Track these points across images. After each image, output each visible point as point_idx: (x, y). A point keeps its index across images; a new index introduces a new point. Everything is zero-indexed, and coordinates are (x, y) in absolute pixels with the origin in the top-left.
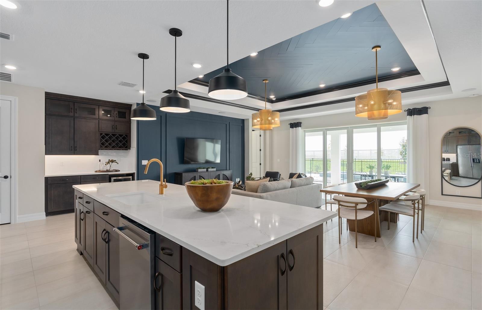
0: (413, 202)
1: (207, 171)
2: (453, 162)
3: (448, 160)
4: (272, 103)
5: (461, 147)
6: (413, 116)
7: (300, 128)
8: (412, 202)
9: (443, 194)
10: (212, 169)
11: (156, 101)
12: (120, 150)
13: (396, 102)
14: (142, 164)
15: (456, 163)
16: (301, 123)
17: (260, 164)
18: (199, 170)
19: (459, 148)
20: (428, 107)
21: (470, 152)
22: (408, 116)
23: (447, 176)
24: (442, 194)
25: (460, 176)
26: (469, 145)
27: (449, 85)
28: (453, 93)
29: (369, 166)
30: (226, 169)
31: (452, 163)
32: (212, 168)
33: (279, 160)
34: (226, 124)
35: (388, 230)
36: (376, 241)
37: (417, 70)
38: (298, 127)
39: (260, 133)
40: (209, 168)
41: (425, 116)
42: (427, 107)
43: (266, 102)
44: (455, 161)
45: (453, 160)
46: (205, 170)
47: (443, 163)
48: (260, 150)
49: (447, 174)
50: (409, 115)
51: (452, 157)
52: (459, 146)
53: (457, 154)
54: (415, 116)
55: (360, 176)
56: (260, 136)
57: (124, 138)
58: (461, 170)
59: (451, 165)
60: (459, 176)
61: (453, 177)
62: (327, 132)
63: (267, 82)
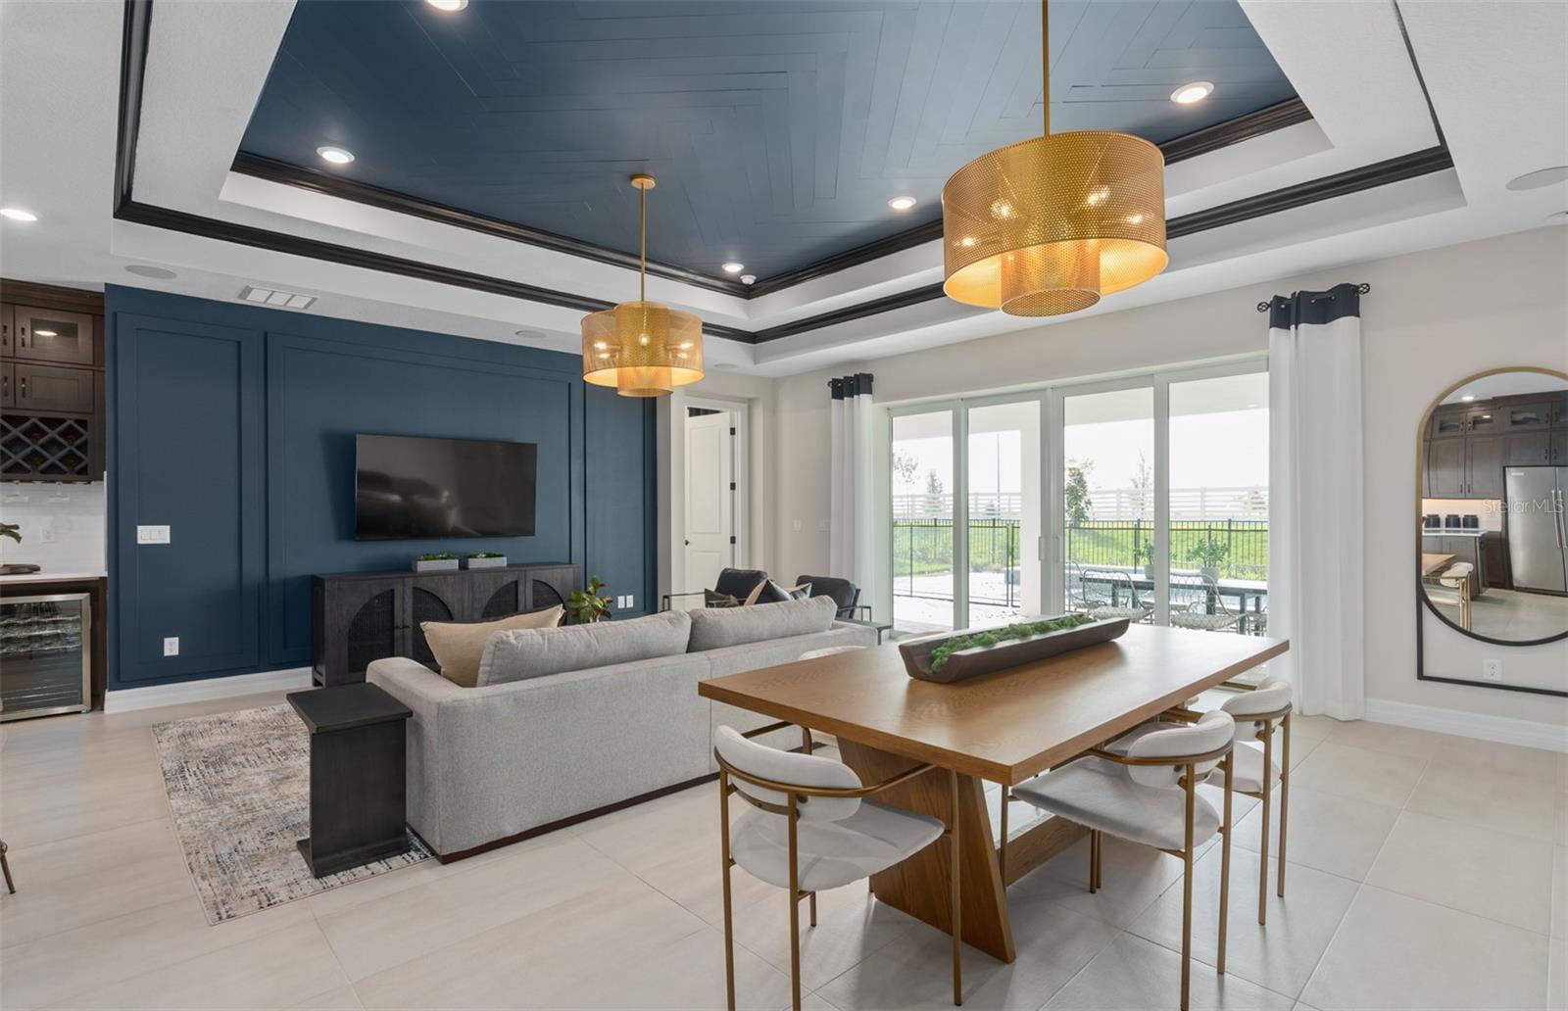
0: (1183, 773)
1: (463, 566)
2: (1490, 532)
3: (1470, 523)
4: (749, 298)
5: (1522, 474)
6: (1293, 327)
7: (865, 398)
8: (1178, 769)
9: (1427, 672)
10: (488, 560)
11: (173, 275)
12: (53, 482)
13: (1143, 213)
14: (140, 542)
15: (1501, 533)
16: (870, 378)
17: (733, 540)
18: (423, 566)
19: (1513, 475)
20: (1357, 284)
21: (1556, 494)
22: (1273, 329)
23: (1458, 588)
24: (1421, 676)
25: (1515, 584)
26: (1550, 466)
27: (1450, 164)
28: (1464, 203)
29: (1145, 547)
30: (567, 560)
31: (1483, 535)
32: (489, 556)
33: (797, 525)
34: (570, 384)
35: (1092, 891)
36: (958, 1003)
37: (1298, 96)
38: (858, 394)
39: (732, 420)
40: (474, 557)
41: (1344, 324)
42: (1355, 286)
43: (645, 275)
44: (1498, 528)
45: (1490, 524)
46: (454, 564)
47: (1424, 534)
48: (733, 486)
49: (1457, 579)
50: (1275, 326)
51: (1487, 514)
52: (1512, 469)
53: (1506, 501)
54: (1302, 326)
55: (1111, 585)
56: (733, 431)
57: (70, 433)
58: (1521, 563)
59: (1480, 543)
60: (1511, 587)
61: (1490, 589)
62: (970, 410)
63: (649, 183)
